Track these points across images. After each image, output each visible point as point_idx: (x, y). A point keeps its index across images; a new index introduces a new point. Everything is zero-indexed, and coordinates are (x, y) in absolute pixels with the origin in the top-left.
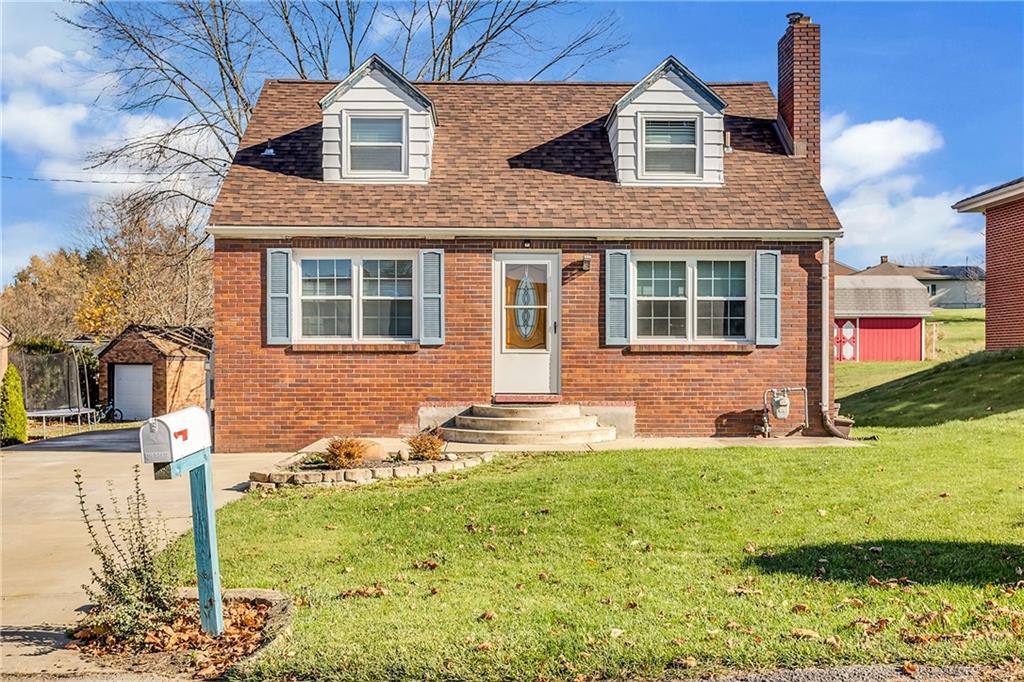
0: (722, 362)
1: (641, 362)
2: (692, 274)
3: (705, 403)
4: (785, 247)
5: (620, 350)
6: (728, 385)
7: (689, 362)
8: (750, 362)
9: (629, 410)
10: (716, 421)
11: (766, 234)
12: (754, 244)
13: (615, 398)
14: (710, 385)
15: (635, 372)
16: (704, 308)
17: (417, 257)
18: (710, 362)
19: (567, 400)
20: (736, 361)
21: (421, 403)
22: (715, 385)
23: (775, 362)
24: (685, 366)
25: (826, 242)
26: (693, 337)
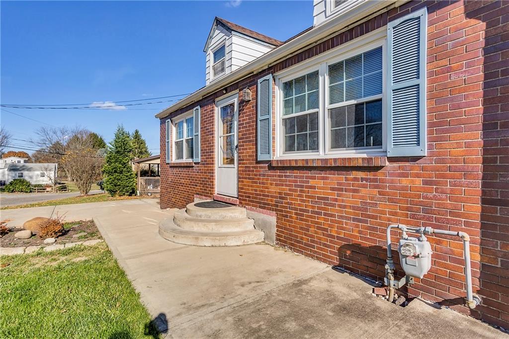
0: (347, 179)
1: (279, 176)
3: (330, 226)
5: (267, 165)
6: (354, 208)
7: (314, 178)
8: (382, 181)
9: (272, 219)
10: (339, 249)
12: (387, 16)
13: (264, 206)
14: (333, 205)
15: (276, 185)
16: (336, 116)
17: (194, 111)
18: (335, 178)
19: (241, 204)
20: (362, 179)
21: (195, 195)
22: (340, 206)
23: (419, 182)
24: (312, 182)
26: (326, 152)
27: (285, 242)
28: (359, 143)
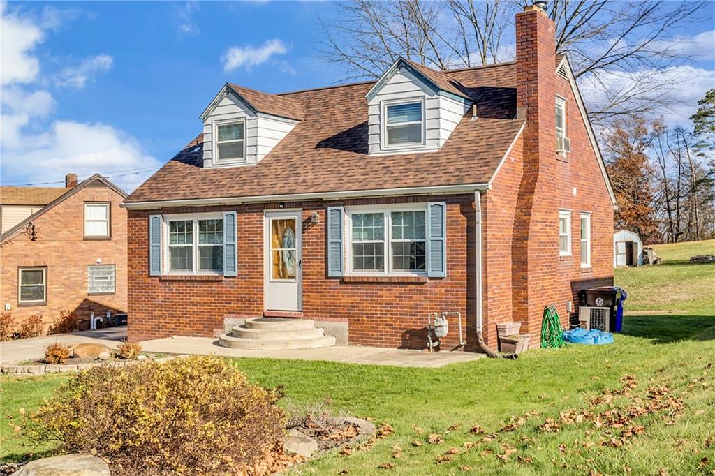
0: (405, 290)
1: (351, 289)
2: (388, 221)
3: (394, 322)
4: (449, 199)
5: (338, 280)
6: (410, 308)
7: (382, 290)
8: (425, 290)
9: (344, 325)
10: (402, 336)
11: (434, 190)
12: (427, 198)
13: (335, 315)
14: (397, 308)
15: (348, 296)
16: (397, 248)
17: (223, 216)
18: (397, 290)
19: (306, 316)
20: (415, 290)
21: (225, 315)
22: (401, 308)
23: (443, 291)
24: (380, 293)
25: (477, 194)
26: (389, 271)
27: (357, 341)
28: (412, 267)
